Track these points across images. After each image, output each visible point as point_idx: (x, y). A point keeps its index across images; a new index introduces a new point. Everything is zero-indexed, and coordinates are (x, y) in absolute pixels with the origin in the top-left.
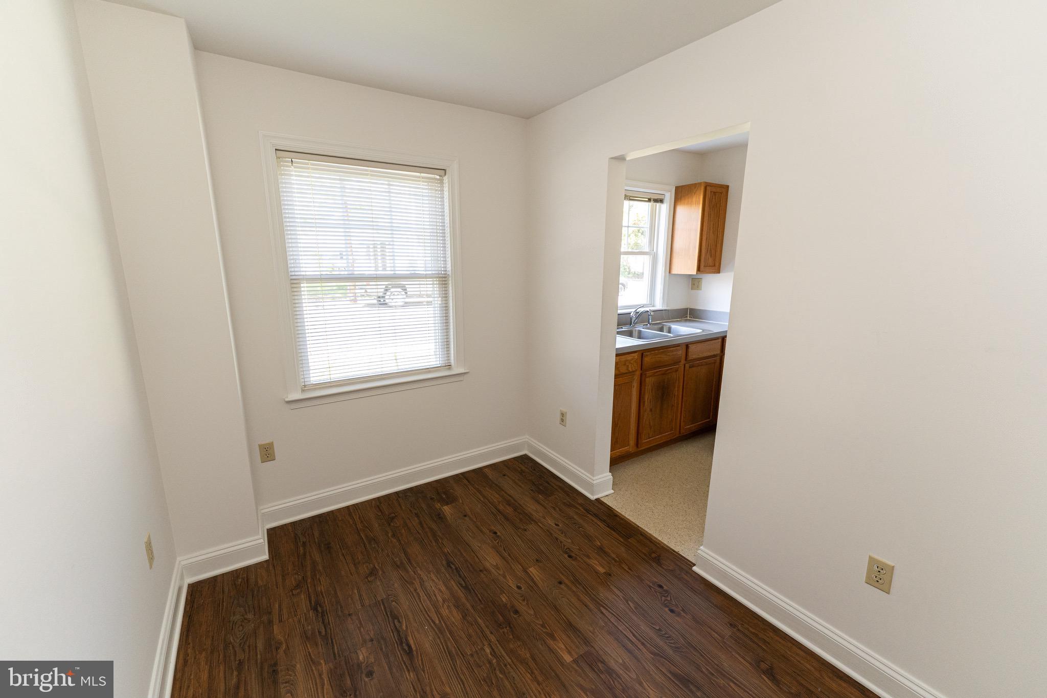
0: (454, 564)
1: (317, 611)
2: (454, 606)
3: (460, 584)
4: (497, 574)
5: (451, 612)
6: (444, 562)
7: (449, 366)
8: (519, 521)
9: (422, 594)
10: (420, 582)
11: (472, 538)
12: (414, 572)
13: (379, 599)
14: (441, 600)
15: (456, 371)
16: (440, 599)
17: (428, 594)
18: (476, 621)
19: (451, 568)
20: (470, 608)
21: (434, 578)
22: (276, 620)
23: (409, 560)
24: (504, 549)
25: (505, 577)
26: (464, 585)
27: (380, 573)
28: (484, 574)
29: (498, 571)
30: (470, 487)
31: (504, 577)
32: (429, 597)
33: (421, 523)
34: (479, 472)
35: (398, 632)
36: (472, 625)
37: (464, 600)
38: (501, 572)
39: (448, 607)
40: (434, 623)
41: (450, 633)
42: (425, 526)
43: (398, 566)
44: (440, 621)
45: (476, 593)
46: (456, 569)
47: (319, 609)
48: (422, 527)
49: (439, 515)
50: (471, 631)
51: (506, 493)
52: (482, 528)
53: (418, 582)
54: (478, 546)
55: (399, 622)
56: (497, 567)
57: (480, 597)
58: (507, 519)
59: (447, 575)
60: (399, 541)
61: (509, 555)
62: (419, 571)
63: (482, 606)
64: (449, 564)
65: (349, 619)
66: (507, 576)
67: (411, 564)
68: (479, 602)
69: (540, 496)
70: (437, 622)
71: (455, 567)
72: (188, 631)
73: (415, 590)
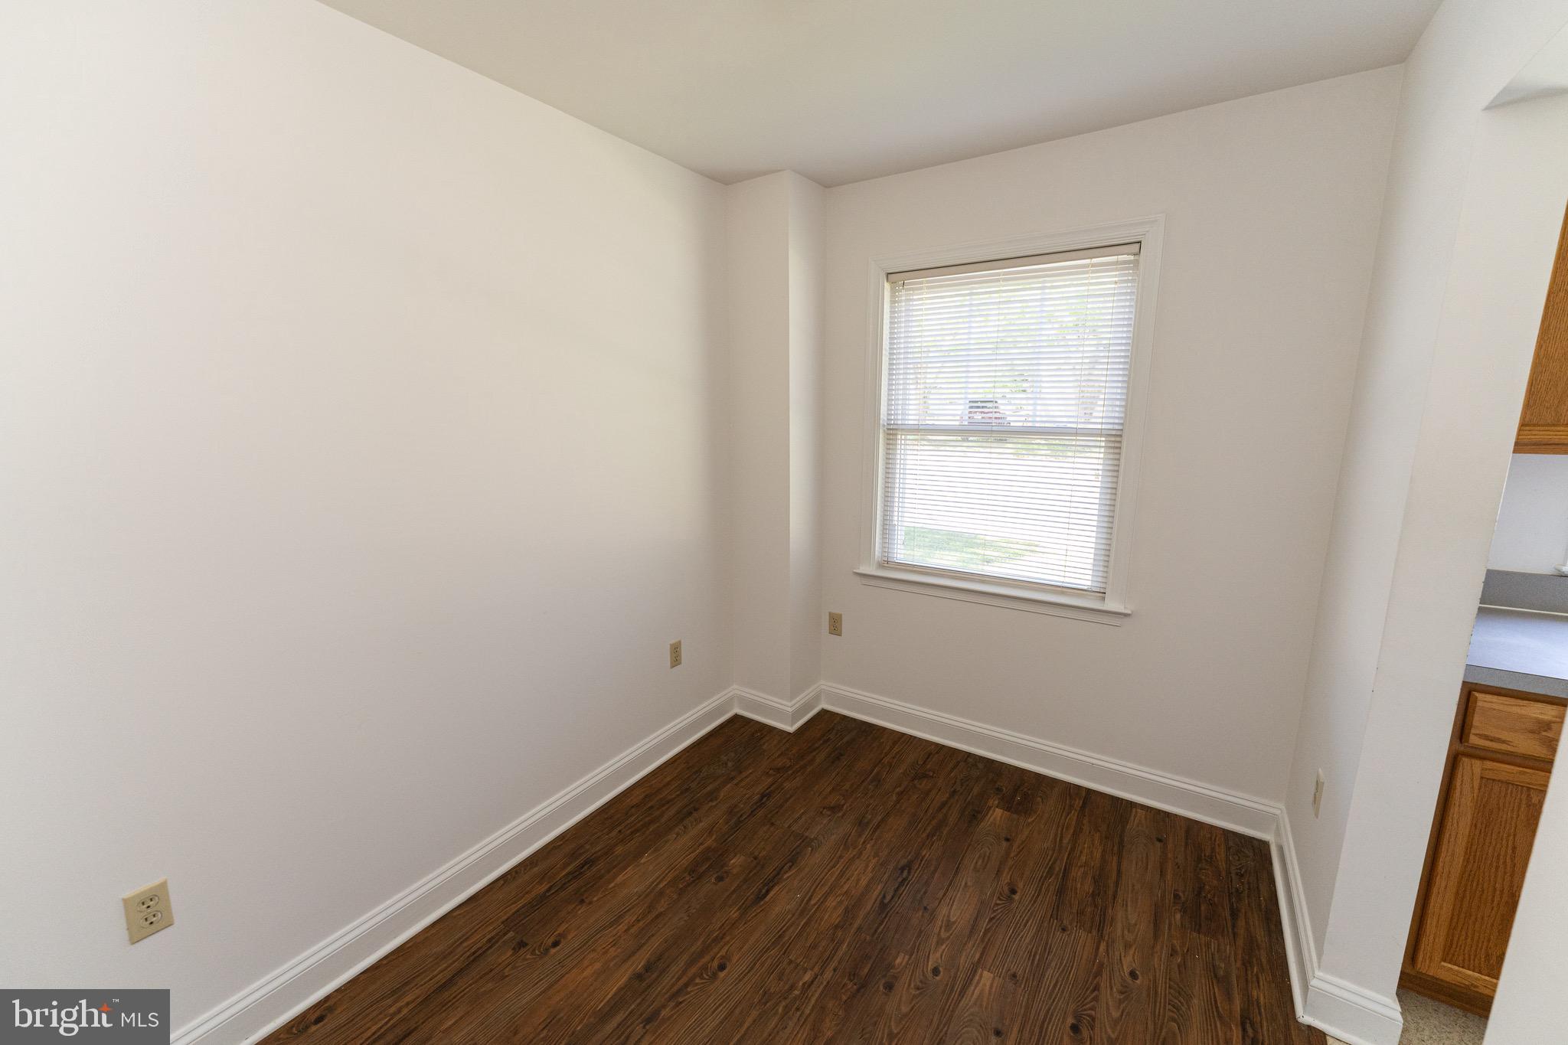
0: (909, 873)
1: (762, 799)
2: (846, 909)
3: (884, 897)
4: (936, 930)
5: (835, 908)
6: (904, 862)
7: (1102, 594)
8: (1075, 911)
9: (840, 867)
10: (854, 856)
11: (975, 867)
12: (864, 842)
13: (807, 834)
14: (845, 889)
15: (1111, 605)
16: (846, 887)
17: (844, 872)
18: (841, 942)
19: (902, 872)
20: (856, 926)
21: (871, 866)
22: (735, 782)
23: (878, 826)
24: (991, 919)
25: (940, 942)
26: (886, 901)
27: (840, 814)
28: (923, 916)
29: (943, 930)
30: (1074, 815)
31: (938, 942)
32: (842, 874)
33: (944, 804)
34: (1122, 808)
35: (778, 874)
36: (833, 940)
37: (862, 914)
38: (944, 935)
39: (841, 902)
40: (810, 899)
41: (806, 924)
42: (944, 811)
43: (861, 824)
44: (815, 905)
45: (883, 922)
46: (904, 880)
47: (765, 799)
48: (940, 809)
49: (979, 812)
50: (823, 943)
51: (1119, 864)
52: (1006, 870)
53: (854, 853)
54: (966, 884)
55: (791, 867)
56: (949, 925)
57: (880, 930)
58: (1061, 892)
59: (886, 876)
60: (898, 802)
61: (987, 931)
62: (869, 845)
63: (868, 938)
64: (908, 866)
65: (768, 826)
66: (944, 947)
67: (874, 832)
68: (872, 931)
69: (1178, 916)
70: (813, 902)
71: (907, 877)
72: (698, 744)
73: (841, 857)
